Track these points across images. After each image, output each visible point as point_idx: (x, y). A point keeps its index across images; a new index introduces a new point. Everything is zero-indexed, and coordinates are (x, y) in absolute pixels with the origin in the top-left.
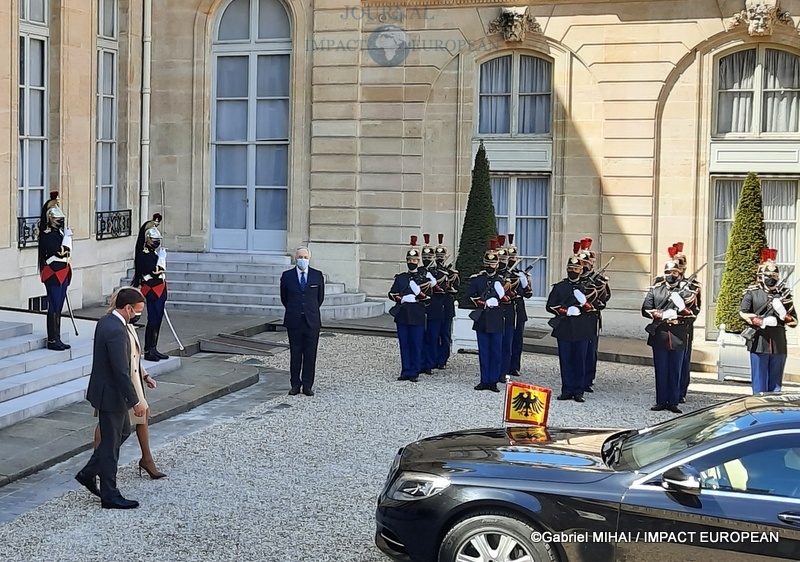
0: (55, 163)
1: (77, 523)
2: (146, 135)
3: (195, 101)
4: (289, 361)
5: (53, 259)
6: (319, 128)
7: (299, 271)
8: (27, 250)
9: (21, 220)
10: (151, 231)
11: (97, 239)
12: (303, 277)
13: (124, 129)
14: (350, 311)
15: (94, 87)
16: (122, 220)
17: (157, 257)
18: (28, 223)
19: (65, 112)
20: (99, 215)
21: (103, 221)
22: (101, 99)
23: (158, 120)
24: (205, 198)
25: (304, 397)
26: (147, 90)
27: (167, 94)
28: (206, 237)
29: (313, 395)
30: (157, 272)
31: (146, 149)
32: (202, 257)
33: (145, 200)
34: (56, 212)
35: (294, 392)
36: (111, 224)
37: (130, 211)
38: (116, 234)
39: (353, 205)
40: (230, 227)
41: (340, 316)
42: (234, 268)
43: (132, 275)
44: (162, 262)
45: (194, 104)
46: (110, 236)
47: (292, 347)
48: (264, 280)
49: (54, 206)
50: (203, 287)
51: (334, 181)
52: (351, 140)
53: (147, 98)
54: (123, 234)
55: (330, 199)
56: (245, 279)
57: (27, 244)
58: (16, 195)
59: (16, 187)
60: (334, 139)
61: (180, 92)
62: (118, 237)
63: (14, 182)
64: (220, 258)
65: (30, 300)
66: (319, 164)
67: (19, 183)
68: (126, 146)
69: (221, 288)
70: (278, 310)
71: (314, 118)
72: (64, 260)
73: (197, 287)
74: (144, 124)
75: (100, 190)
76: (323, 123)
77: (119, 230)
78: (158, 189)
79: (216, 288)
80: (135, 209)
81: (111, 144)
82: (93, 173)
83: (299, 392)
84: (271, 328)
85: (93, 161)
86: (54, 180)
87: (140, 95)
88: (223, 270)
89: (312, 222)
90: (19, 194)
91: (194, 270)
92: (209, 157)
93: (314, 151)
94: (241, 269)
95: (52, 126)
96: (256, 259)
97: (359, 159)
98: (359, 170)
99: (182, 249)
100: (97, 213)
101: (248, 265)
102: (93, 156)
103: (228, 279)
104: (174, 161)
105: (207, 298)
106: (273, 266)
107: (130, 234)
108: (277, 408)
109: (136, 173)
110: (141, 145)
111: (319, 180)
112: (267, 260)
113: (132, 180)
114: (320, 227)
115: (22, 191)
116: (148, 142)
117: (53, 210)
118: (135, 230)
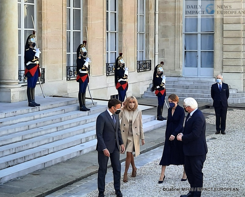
0: (121, 42)
1: (131, 186)
2: (157, 30)
3: (176, 16)
4: (215, 120)
5: (121, 80)
6: (226, 27)
7: (218, 84)
8: (110, 76)
9: (107, 64)
10: (159, 68)
11: (138, 72)
12: (220, 87)
13: (148, 28)
14: (239, 100)
15: (136, 11)
16: (148, 64)
17: (162, 79)
18: (110, 66)
19: (125, 21)
20: (138, 62)
21: (140, 65)
22: (139, 16)
23: (162, 24)
24: (181, 55)
25: (222, 135)
26: (157, 12)
27: (165, 14)
28: (181, 71)
29: (225, 134)
30: (162, 85)
31: (157, 36)
32: (180, 79)
33: (157, 56)
34: (122, 61)
35: (218, 133)
36: (143, 66)
37: (151, 60)
38: (145, 70)
39: (240, 57)
40: (191, 66)
41: (235, 102)
42: (192, 83)
43: (152, 86)
44: (164, 81)
45: (176, 18)
46: (143, 70)
47: (216, 115)
48: (205, 88)
49: (121, 59)
50: (180, 91)
51: (232, 48)
52: (239, 31)
53: (157, 15)
54: (148, 70)
55: (231, 55)
56: (197, 88)
57: (110, 74)
58: (105, 54)
59: (105, 51)
60: (232, 31)
61: (171, 13)
62: (146, 71)
63: (105, 49)
64: (187, 79)
65: (111, 96)
66: (226, 41)
67: (107, 50)
68: (149, 34)
69: (187, 91)
70: (210, 100)
71: (224, 23)
72: (125, 80)
73: (178, 91)
74: (156, 26)
75: (139, 52)
76: (228, 25)
77: (146, 68)
78: (162, 52)
79: (186, 91)
80: (153, 60)
81: (143, 34)
82: (136, 45)
83: (220, 133)
84: (208, 107)
85: (136, 41)
86: (121, 49)
87: (154, 14)
88: (188, 84)
89: (224, 64)
90: (106, 54)
91: (176, 84)
92: (182, 39)
93: (224, 36)
94: (195, 83)
95: (119, 27)
96: (202, 79)
97: (242, 39)
98: (242, 43)
99: (172, 75)
100: (137, 61)
101: (198, 82)
102: (136, 39)
103: (190, 87)
104: (168, 40)
105: (182, 95)
106: (208, 82)
107: (151, 70)
108: (211, 139)
109: (153, 45)
110: (155, 34)
111: (226, 48)
112: (206, 80)
113: (151, 48)
114: (227, 67)
115: (108, 53)
116: (157, 33)
117: (121, 60)
118: (153, 68)
